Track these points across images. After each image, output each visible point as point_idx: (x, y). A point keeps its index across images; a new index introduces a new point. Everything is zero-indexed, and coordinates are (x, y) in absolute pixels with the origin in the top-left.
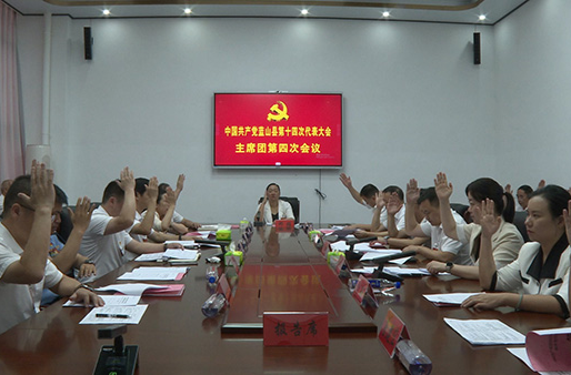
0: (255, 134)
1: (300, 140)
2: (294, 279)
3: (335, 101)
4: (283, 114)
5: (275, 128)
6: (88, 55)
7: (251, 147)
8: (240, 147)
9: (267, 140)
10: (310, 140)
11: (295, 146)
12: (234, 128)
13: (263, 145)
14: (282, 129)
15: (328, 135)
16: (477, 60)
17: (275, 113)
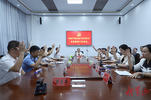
0: (74, 39)
1: (83, 40)
2: (82, 67)
3: (90, 32)
4: (80, 35)
5: (78, 38)
6: (41, 23)
7: (74, 42)
8: (72, 41)
9: (77, 40)
10: (85, 40)
11: (82, 41)
12: (70, 38)
13: (76, 41)
14: (80, 38)
15: (89, 39)
16: (120, 23)
17: (78, 35)
